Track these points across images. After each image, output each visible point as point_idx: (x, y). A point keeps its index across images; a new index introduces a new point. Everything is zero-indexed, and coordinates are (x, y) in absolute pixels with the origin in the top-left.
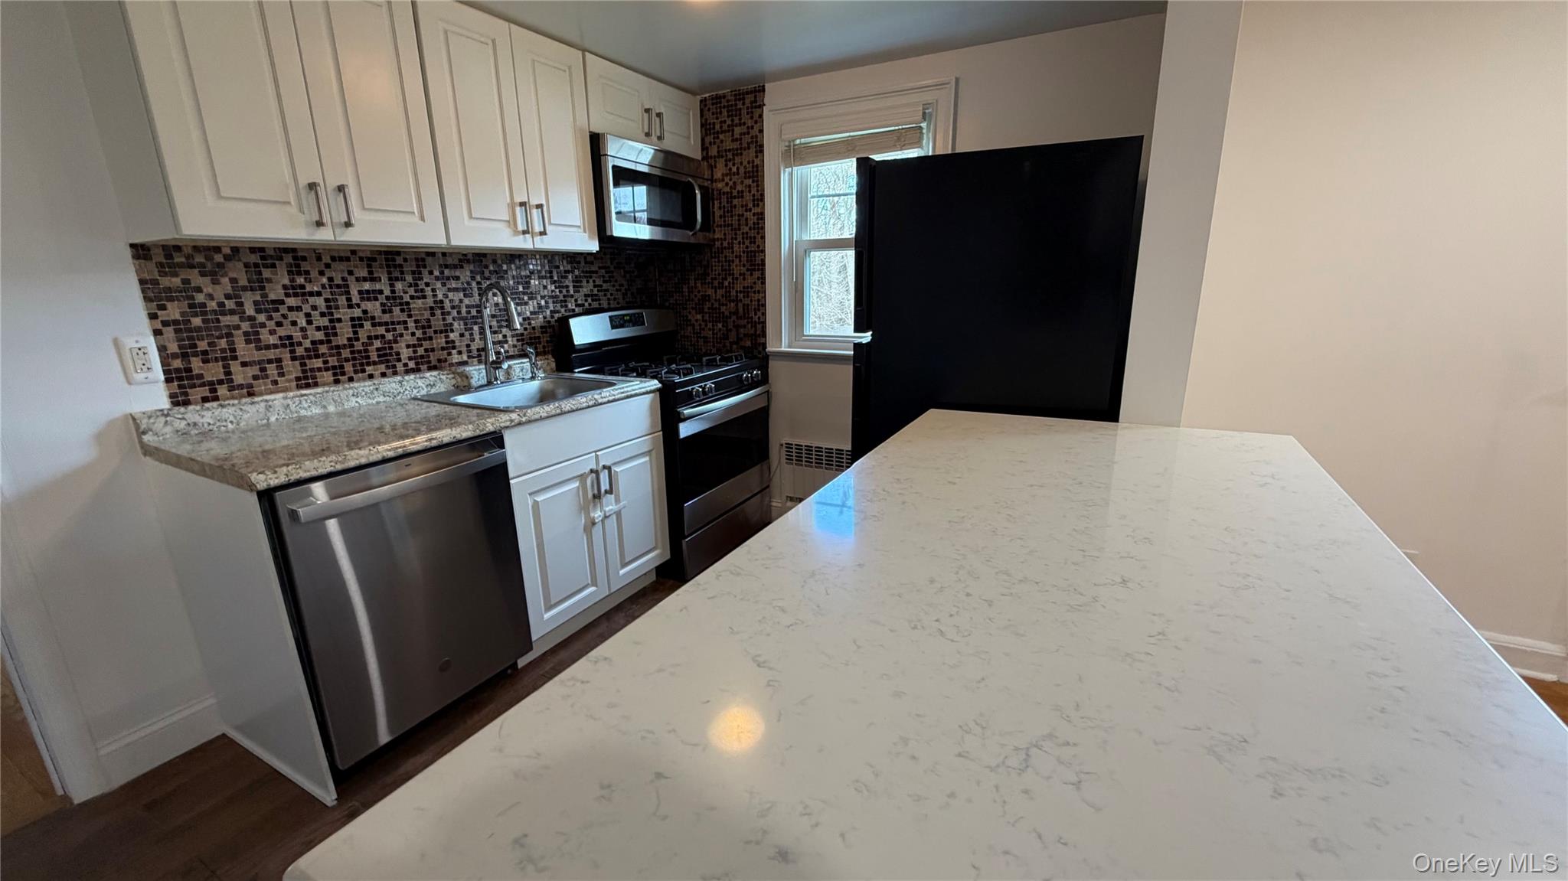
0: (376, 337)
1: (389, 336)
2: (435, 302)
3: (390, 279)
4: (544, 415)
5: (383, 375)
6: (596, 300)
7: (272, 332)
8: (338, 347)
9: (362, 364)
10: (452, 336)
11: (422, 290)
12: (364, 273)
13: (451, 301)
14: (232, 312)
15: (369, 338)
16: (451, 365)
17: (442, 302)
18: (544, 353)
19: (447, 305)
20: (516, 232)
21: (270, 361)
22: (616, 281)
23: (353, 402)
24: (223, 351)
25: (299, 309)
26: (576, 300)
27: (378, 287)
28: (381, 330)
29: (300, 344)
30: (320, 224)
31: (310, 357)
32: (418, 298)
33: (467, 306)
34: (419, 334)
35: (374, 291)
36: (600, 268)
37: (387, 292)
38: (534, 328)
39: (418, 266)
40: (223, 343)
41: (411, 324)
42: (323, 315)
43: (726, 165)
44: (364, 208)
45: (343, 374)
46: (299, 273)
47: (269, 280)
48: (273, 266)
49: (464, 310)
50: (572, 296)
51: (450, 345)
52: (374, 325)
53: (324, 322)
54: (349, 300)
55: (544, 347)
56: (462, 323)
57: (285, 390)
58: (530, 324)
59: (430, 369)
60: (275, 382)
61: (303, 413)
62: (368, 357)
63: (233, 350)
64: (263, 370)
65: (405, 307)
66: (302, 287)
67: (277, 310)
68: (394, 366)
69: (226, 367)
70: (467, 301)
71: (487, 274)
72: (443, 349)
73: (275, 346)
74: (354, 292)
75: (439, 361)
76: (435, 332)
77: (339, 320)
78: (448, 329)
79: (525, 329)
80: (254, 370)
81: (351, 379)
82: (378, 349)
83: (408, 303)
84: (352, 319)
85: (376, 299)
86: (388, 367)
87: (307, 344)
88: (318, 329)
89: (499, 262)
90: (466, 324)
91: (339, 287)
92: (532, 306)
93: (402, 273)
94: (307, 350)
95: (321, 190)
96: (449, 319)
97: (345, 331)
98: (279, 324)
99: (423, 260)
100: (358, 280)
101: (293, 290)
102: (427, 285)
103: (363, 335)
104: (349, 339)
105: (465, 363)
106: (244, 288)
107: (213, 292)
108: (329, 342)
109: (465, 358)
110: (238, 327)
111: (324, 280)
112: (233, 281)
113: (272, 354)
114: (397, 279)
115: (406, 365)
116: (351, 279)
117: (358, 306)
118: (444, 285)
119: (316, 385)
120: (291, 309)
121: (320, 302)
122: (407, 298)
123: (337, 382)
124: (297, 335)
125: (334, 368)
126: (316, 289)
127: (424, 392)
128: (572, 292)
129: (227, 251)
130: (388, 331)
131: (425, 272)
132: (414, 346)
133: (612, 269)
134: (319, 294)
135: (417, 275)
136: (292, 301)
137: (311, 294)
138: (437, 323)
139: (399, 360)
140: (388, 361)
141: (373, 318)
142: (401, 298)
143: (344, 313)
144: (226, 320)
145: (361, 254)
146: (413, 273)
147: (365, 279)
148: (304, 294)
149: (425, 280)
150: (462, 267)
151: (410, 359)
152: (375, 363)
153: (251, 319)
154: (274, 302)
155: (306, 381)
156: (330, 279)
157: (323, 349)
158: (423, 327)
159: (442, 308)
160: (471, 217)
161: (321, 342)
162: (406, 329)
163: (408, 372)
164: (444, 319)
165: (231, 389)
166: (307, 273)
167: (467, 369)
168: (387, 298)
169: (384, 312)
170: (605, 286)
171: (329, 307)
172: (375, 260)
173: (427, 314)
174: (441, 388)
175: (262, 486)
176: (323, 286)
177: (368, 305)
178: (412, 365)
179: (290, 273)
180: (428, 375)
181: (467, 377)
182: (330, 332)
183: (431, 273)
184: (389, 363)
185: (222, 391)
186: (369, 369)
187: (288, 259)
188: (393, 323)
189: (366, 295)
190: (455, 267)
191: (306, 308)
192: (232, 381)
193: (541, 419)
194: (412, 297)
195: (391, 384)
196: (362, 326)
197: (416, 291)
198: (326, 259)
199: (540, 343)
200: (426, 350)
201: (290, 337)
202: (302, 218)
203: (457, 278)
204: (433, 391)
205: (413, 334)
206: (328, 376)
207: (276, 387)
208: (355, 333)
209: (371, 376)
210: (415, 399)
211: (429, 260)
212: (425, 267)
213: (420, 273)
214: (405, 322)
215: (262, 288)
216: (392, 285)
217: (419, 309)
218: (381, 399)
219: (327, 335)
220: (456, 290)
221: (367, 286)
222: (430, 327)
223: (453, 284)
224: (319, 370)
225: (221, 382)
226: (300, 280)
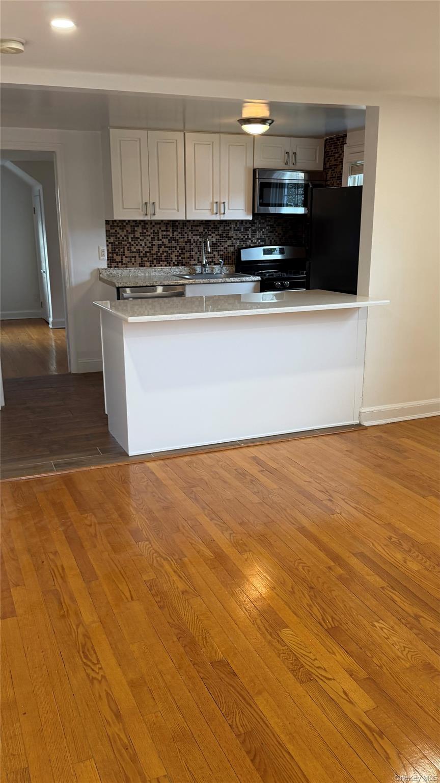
0: (165, 252)
1: (170, 252)
2: (188, 240)
3: (173, 231)
4: (202, 282)
5: (166, 266)
6: (263, 241)
7: (135, 248)
8: (153, 254)
9: (159, 261)
10: (193, 253)
11: (184, 235)
12: (164, 229)
13: (194, 239)
14: (126, 241)
15: (163, 252)
16: (191, 265)
17: (190, 240)
18: (232, 264)
19: (192, 240)
20: (213, 214)
21: (133, 257)
22: (276, 232)
23: (153, 274)
24: (122, 252)
25: (143, 240)
26: (252, 241)
27: (168, 233)
28: (167, 249)
29: (142, 252)
30: (146, 215)
31: (144, 257)
32: (182, 238)
33: (200, 242)
34: (180, 251)
35: (167, 235)
36: (268, 226)
37: (171, 235)
38: (228, 253)
39: (183, 226)
40: (122, 250)
41: (178, 248)
42: (150, 243)
43: (332, 173)
44: (160, 209)
45: (153, 264)
46: (145, 229)
47: (136, 231)
48: (138, 226)
49: (198, 243)
50: (250, 239)
51: (191, 257)
52: (165, 247)
53: (149, 245)
54: (158, 238)
55: (232, 261)
56: (197, 248)
57: (136, 267)
58: (227, 250)
59: (182, 265)
60: (133, 264)
61: (139, 275)
62: (161, 259)
63: (124, 252)
64: (131, 259)
65: (177, 241)
66: (145, 233)
67: (137, 241)
68: (170, 263)
69: (122, 257)
70: (200, 240)
71: (210, 228)
72: (188, 258)
73: (135, 252)
74: (160, 236)
75: (186, 263)
76: (186, 251)
77: (154, 245)
78: (191, 250)
79: (224, 253)
80: (128, 259)
81: (155, 266)
82: (165, 256)
83: (178, 240)
84: (158, 245)
85: (167, 238)
86: (167, 263)
87: (144, 252)
88: (148, 247)
89: (216, 224)
90: (198, 249)
91: (156, 233)
92: (229, 243)
93: (177, 228)
94: (144, 254)
95: (148, 205)
96: (192, 247)
97: (155, 248)
98: (137, 245)
99: (186, 223)
100: (162, 231)
101: (143, 234)
102: (186, 233)
103: (161, 250)
104: (157, 252)
105: (196, 265)
106: (130, 233)
107: (122, 234)
108: (150, 252)
109: (196, 262)
110: (126, 245)
111: (152, 231)
112: (127, 231)
113: (134, 255)
114: (175, 231)
115: (174, 263)
116: (160, 231)
117: (161, 240)
118: (192, 233)
119: (144, 266)
120: (141, 240)
121: (149, 238)
122: (177, 238)
123: (151, 266)
124: (141, 249)
125: (150, 261)
126: (149, 234)
127: (177, 274)
128: (250, 237)
129: (127, 222)
130: (169, 250)
131: (186, 228)
132: (178, 256)
133: (275, 226)
134: (150, 236)
135: (182, 229)
136: (142, 238)
137: (147, 236)
138: (187, 248)
139: (172, 261)
140: (168, 261)
141: (165, 245)
142: (176, 238)
143: (156, 243)
144: (124, 243)
145: (164, 222)
146: (181, 228)
147: (164, 231)
148: (145, 236)
149: (185, 231)
150: (200, 226)
151: (176, 261)
152: (163, 261)
153: (130, 243)
154: (137, 238)
155: (142, 265)
156: (154, 231)
157: (148, 254)
158: (182, 249)
159: (190, 242)
160: (195, 209)
161: (148, 252)
162: (176, 249)
163: (174, 266)
164: (190, 247)
165: (122, 264)
166: (147, 228)
167: (196, 267)
168: (171, 238)
169: (169, 243)
170: (269, 234)
171: (152, 240)
172: (168, 224)
173: (184, 244)
174: (184, 273)
175: (117, 286)
176: (151, 233)
177: (164, 240)
178: (176, 263)
179: (142, 228)
180: (180, 267)
181: (195, 270)
182: (151, 249)
183: (188, 228)
184: (168, 262)
185: (120, 264)
186: (161, 263)
187: (142, 224)
188: (172, 247)
189: (164, 237)
190: (197, 226)
191: (145, 240)
192: (122, 262)
193: (200, 284)
194: (179, 238)
195: (167, 269)
196: (161, 247)
197: (181, 235)
198: (153, 224)
199: (230, 259)
200: (182, 258)
201: (139, 250)
202: (142, 213)
203: (198, 230)
204: (181, 274)
205: (178, 252)
206: (148, 264)
207: (133, 266)
208: (159, 249)
209: (162, 266)
210: (173, 275)
211: (188, 223)
212: (186, 226)
213: (184, 228)
214: (176, 247)
215: (134, 233)
216: (173, 233)
217: (181, 242)
218: (163, 274)
219: (150, 250)
220: (196, 235)
221: (165, 233)
222: (184, 249)
223: (195, 233)
224: (146, 261)
225: (120, 262)
226: (145, 231)
